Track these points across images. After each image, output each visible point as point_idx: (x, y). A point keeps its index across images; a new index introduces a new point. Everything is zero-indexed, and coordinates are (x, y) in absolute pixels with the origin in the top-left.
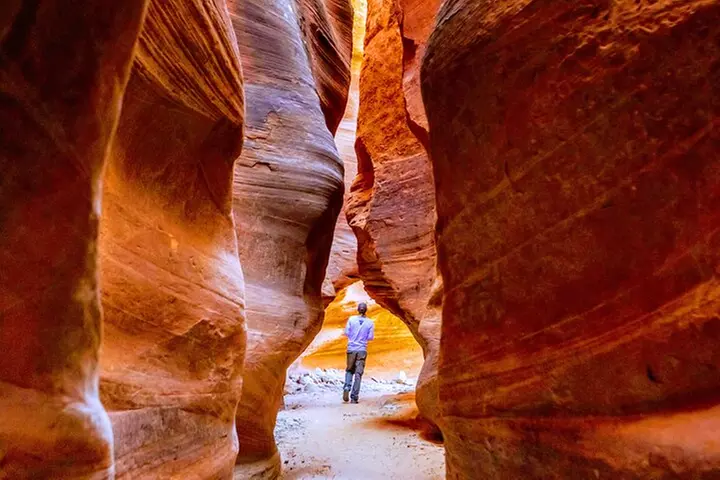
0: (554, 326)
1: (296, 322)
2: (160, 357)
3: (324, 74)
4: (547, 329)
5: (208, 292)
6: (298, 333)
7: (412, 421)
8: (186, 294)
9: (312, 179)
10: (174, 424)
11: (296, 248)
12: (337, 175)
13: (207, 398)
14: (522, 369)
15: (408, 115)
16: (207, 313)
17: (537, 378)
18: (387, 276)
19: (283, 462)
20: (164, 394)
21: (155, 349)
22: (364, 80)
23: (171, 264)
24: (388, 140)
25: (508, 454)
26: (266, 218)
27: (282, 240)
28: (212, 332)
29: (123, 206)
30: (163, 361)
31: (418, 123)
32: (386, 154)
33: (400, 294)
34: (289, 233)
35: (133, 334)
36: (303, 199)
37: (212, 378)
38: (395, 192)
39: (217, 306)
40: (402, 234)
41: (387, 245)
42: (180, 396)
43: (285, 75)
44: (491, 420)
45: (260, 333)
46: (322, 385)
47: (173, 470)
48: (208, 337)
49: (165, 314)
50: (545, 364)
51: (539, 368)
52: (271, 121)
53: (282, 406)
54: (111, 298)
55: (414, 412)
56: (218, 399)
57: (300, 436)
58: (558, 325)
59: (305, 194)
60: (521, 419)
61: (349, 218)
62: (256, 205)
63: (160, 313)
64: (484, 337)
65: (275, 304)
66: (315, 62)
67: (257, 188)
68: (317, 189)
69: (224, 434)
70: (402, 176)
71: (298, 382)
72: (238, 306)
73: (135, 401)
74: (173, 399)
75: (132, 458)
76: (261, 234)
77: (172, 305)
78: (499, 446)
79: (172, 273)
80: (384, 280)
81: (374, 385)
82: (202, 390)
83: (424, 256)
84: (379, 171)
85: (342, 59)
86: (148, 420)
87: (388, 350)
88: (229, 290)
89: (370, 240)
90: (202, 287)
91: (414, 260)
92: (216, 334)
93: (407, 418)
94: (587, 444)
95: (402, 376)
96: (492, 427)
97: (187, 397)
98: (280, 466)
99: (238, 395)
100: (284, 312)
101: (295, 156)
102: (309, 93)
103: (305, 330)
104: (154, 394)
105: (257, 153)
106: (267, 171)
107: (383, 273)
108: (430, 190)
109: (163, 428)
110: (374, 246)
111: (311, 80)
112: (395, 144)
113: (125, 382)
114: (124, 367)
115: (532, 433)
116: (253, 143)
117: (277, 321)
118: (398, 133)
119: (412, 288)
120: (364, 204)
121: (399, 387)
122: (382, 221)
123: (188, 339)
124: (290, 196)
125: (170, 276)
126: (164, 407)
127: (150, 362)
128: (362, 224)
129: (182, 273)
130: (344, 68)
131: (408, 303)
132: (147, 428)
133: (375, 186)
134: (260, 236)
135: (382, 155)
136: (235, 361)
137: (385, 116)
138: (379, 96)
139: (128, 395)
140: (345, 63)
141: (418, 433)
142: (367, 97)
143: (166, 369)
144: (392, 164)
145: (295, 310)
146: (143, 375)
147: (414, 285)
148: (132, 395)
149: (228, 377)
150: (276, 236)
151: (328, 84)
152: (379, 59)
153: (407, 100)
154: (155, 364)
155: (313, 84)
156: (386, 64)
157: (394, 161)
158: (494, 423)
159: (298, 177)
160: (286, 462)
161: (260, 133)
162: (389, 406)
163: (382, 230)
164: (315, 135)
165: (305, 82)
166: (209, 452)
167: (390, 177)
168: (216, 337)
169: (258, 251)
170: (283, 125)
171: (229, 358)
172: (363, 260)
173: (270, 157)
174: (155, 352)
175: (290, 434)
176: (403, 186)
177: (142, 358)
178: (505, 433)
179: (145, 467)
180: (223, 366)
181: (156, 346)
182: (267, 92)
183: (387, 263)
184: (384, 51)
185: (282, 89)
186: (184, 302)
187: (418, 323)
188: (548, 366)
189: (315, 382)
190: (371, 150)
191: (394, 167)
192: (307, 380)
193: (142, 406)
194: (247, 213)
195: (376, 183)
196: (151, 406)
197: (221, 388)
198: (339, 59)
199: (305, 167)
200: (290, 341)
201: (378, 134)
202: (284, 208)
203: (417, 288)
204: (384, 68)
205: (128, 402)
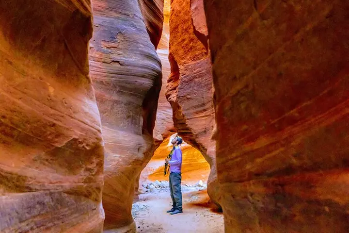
0: (292, 112)
1: (139, 149)
2: (47, 160)
3: (148, 15)
4: (287, 115)
5: (76, 121)
6: (140, 155)
7: (206, 203)
8: (61, 121)
9: (143, 70)
10: (60, 202)
11: (136, 108)
12: (157, 67)
13: (80, 186)
14: (272, 144)
15: (194, 28)
16: (76, 134)
17: (282, 149)
18: (189, 126)
19: (137, 227)
20: (51, 183)
21: (43, 154)
22: (172, 21)
23: (50, 102)
24: (186, 53)
25: (263, 203)
26: (119, 91)
27: (128, 104)
28: (81, 146)
29: (11, 61)
30: (50, 163)
31: (200, 31)
32: (185, 60)
33: (197, 135)
34: (132, 100)
35: (28, 145)
36: (139, 81)
37: (82, 174)
38: (191, 80)
39: (83, 130)
40: (195, 103)
41: (188, 109)
42: (62, 184)
43: (126, 12)
44: (251, 182)
45: (119, 156)
46: (159, 189)
47: (62, 229)
48: (78, 149)
49: (48, 133)
50: (286, 139)
51: (283, 142)
52: (119, 38)
53: (138, 200)
54: (7, 120)
55: (207, 199)
56: (87, 186)
57: (146, 213)
58: (295, 110)
59: (140, 78)
60: (271, 179)
61: (168, 96)
62: (113, 84)
63: (45, 132)
64: (245, 127)
65: (126, 139)
66: (143, 8)
67: (113, 75)
68: (146, 75)
69: (94, 208)
70: (194, 72)
71: (147, 188)
72: (96, 131)
73: (31, 186)
74: (58, 186)
75: (32, 221)
76: (117, 101)
77: (52, 128)
78: (257, 199)
79: (51, 108)
80: (187, 129)
81: (186, 188)
82: (76, 181)
83: (208, 114)
84: (181, 70)
85: (158, 7)
86: (41, 199)
87: (193, 170)
88: (91, 121)
89: (179, 107)
90: (72, 117)
91: (203, 117)
92: (83, 147)
93: (203, 202)
94: (319, 190)
95: (201, 183)
96: (252, 187)
97: (67, 185)
98: (135, 229)
99: (102, 184)
100: (132, 144)
101: (134, 57)
102: (140, 22)
103: (144, 154)
104: (44, 182)
105: (112, 56)
106: (118, 65)
107: (187, 125)
108: (210, 78)
109: (52, 204)
110: (181, 110)
111: (140, 15)
112: (190, 55)
113: (24, 175)
114: (23, 165)
115: (280, 187)
116: (109, 50)
117: (128, 149)
118: (191, 48)
119: (203, 132)
120: (175, 89)
121: (199, 188)
122: (184, 96)
123: (64, 150)
124: (132, 79)
125: (50, 109)
126: (52, 191)
127: (41, 163)
128: (174, 99)
129: (57, 108)
130: (160, 12)
131: (201, 140)
132: (41, 203)
133: (180, 78)
134: (116, 102)
135: (183, 61)
136: (97, 165)
137: (184, 40)
138: (180, 29)
139: (27, 183)
140: (160, 10)
141: (209, 209)
142: (174, 31)
143: (52, 167)
144: (189, 65)
145: (137, 142)
146: (36, 170)
147: (203, 130)
148: (30, 183)
149: (94, 173)
150: (125, 102)
151: (151, 20)
152: (179, 9)
153: (194, 19)
154: (44, 164)
155: (142, 18)
156: (183, 12)
157: (190, 64)
158: (254, 184)
159: (136, 68)
160: (139, 227)
161: (113, 45)
162: (194, 197)
163: (185, 101)
164: (143, 45)
165: (137, 16)
166: (85, 218)
167: (188, 73)
168: (83, 149)
169: (115, 110)
170: (126, 39)
171: (93, 162)
172: (176, 119)
173: (119, 58)
174: (43, 157)
175: (141, 213)
176: (195, 77)
177: (35, 160)
178: (261, 189)
179: (42, 227)
180: (89, 167)
181: (44, 153)
182: (116, 21)
183: (188, 119)
184: (182, 4)
185: (124, 20)
186: (60, 126)
187: (206, 150)
188: (288, 140)
189: (156, 187)
190: (177, 58)
191: (190, 67)
192: (152, 186)
193: (36, 190)
194: (108, 89)
195: (181, 77)
196: (44, 190)
197: (89, 180)
198: (156, 7)
199: (139, 63)
200: (135, 160)
201: (181, 50)
202: (128, 86)
203: (205, 131)
204: (182, 14)
205: (27, 187)
